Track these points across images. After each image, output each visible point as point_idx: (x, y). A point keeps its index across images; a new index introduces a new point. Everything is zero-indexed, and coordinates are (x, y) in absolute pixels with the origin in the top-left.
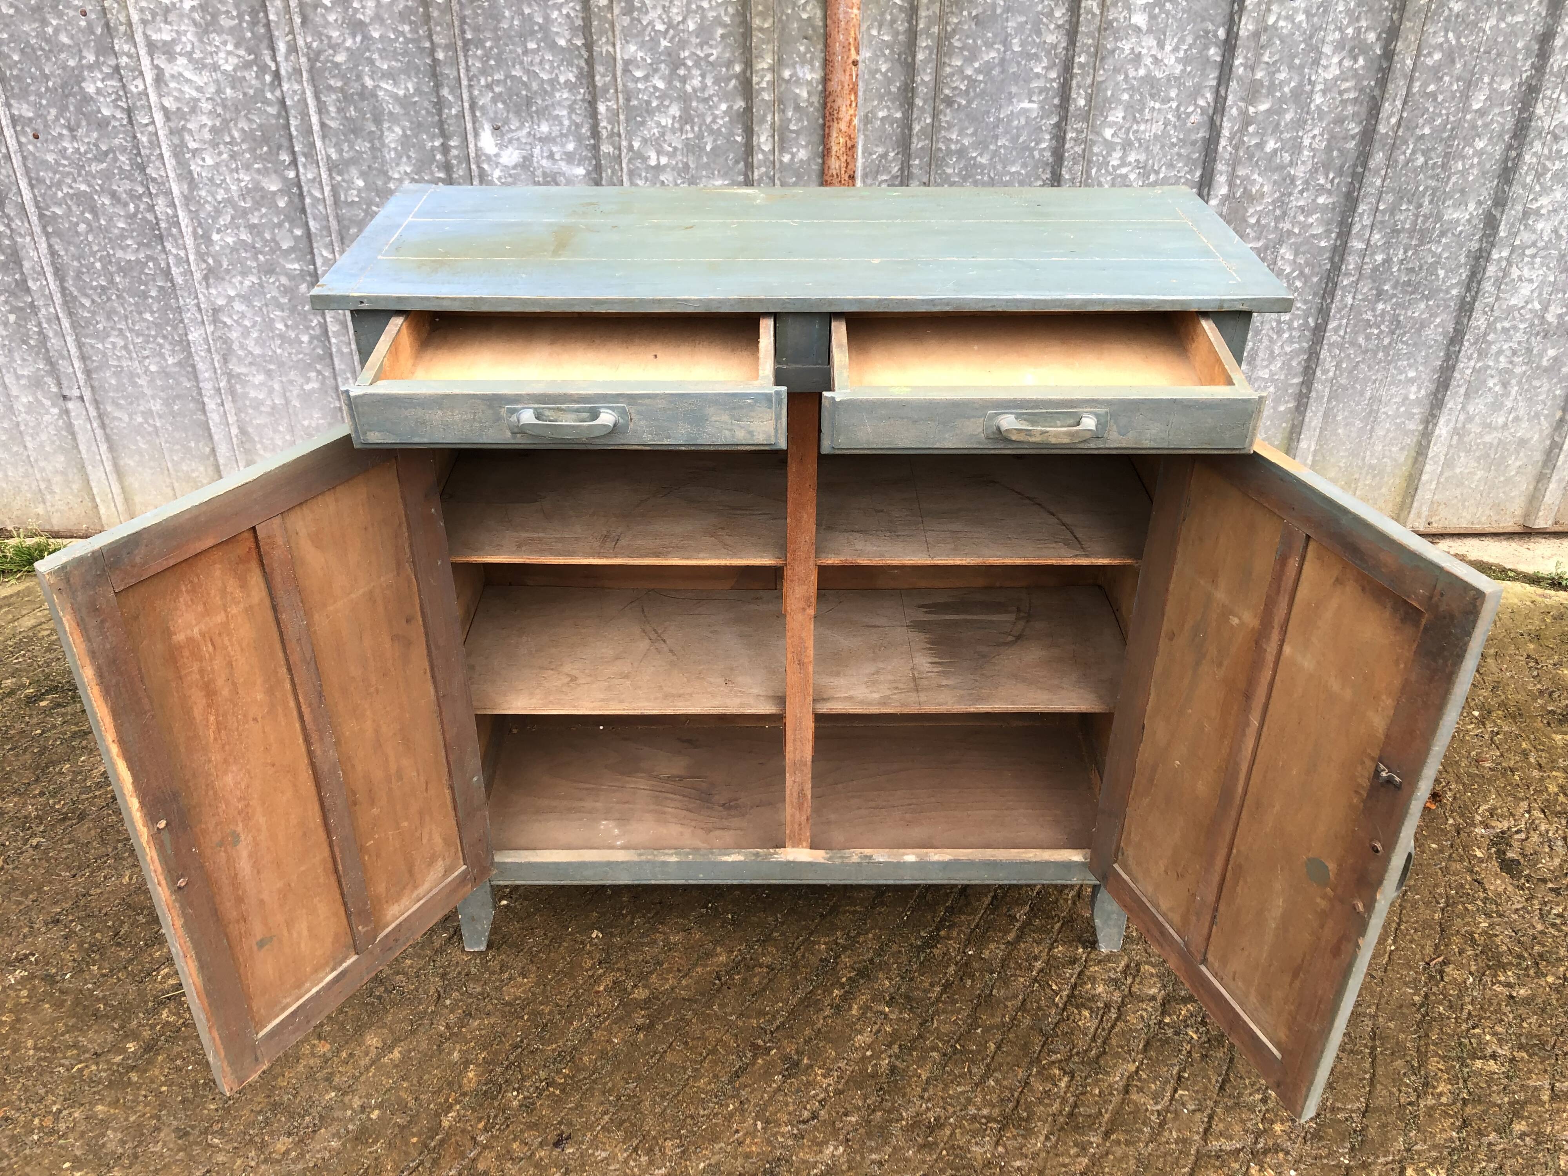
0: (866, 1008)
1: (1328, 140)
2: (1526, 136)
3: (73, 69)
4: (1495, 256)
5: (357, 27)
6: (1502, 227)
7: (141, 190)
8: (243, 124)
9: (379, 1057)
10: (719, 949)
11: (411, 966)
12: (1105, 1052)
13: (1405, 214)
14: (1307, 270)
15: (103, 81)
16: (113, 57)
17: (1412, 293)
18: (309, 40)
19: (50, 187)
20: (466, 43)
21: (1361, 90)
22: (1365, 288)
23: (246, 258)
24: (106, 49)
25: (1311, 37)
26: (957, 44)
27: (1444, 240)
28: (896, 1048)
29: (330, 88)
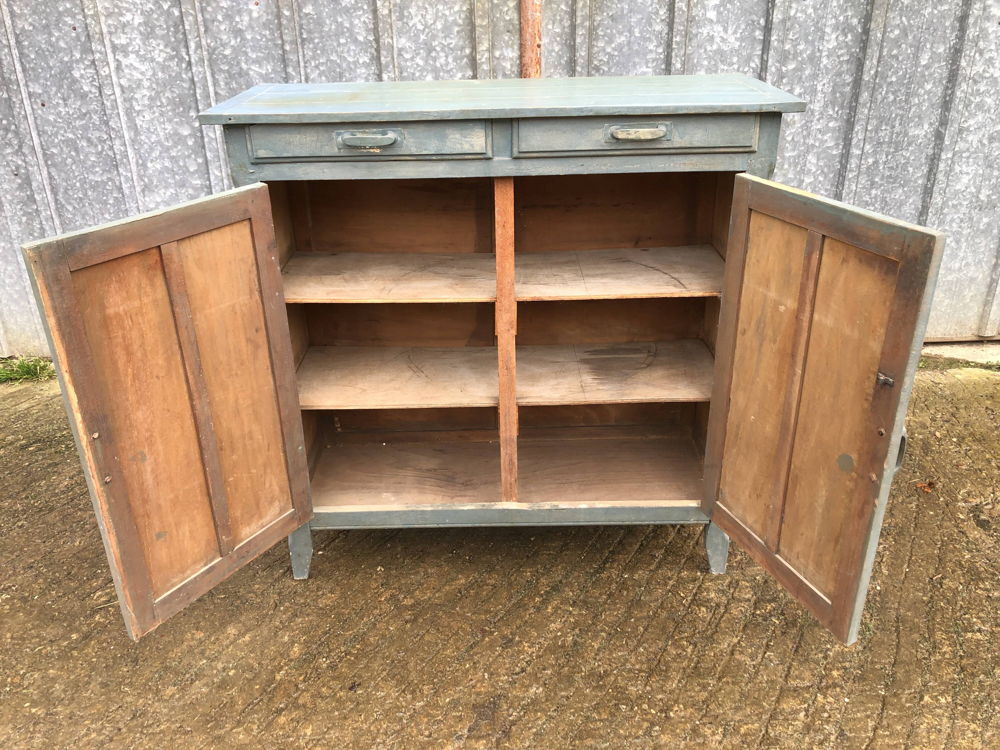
0: (556, 609)
1: (833, 87)
2: (956, 80)
3: (67, 62)
4: (943, 156)
5: (238, 32)
6: (946, 139)
7: (105, 137)
8: (168, 94)
9: (235, 640)
10: (460, 576)
11: (259, 589)
12: (717, 631)
13: (884, 132)
14: (825, 170)
15: (85, 69)
16: (91, 55)
17: (893, 183)
18: (209, 41)
19: (50, 136)
20: (303, 40)
21: (851, 55)
22: (863, 180)
23: (168, 178)
24: (87, 50)
25: (818, 22)
26: (601, 33)
27: (910, 148)
28: (577, 631)
29: (221, 70)
